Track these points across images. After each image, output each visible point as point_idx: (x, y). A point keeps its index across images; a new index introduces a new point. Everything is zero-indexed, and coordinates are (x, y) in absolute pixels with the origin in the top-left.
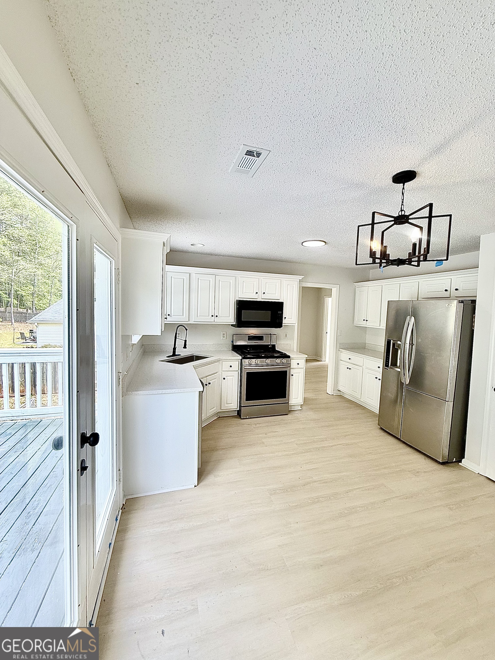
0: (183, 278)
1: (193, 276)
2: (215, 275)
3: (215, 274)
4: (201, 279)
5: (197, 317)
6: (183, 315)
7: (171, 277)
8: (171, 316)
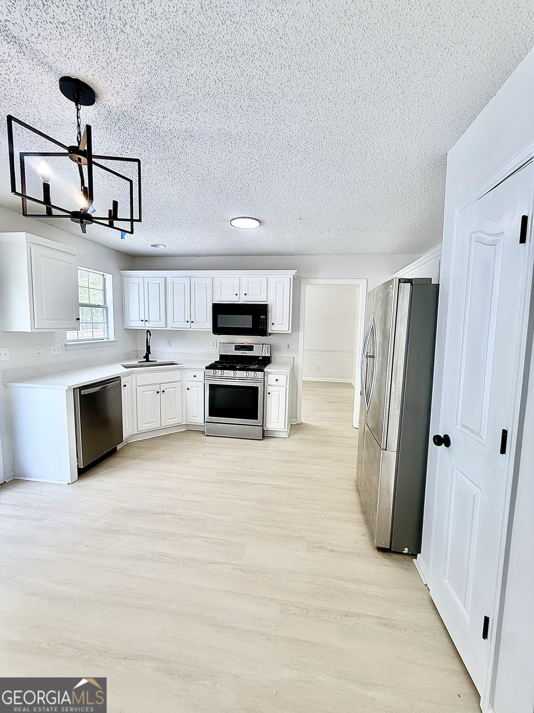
0: (159, 282)
1: (169, 280)
2: (189, 278)
3: (189, 276)
4: (176, 282)
5: (174, 322)
6: (160, 321)
7: (148, 283)
8: (149, 322)
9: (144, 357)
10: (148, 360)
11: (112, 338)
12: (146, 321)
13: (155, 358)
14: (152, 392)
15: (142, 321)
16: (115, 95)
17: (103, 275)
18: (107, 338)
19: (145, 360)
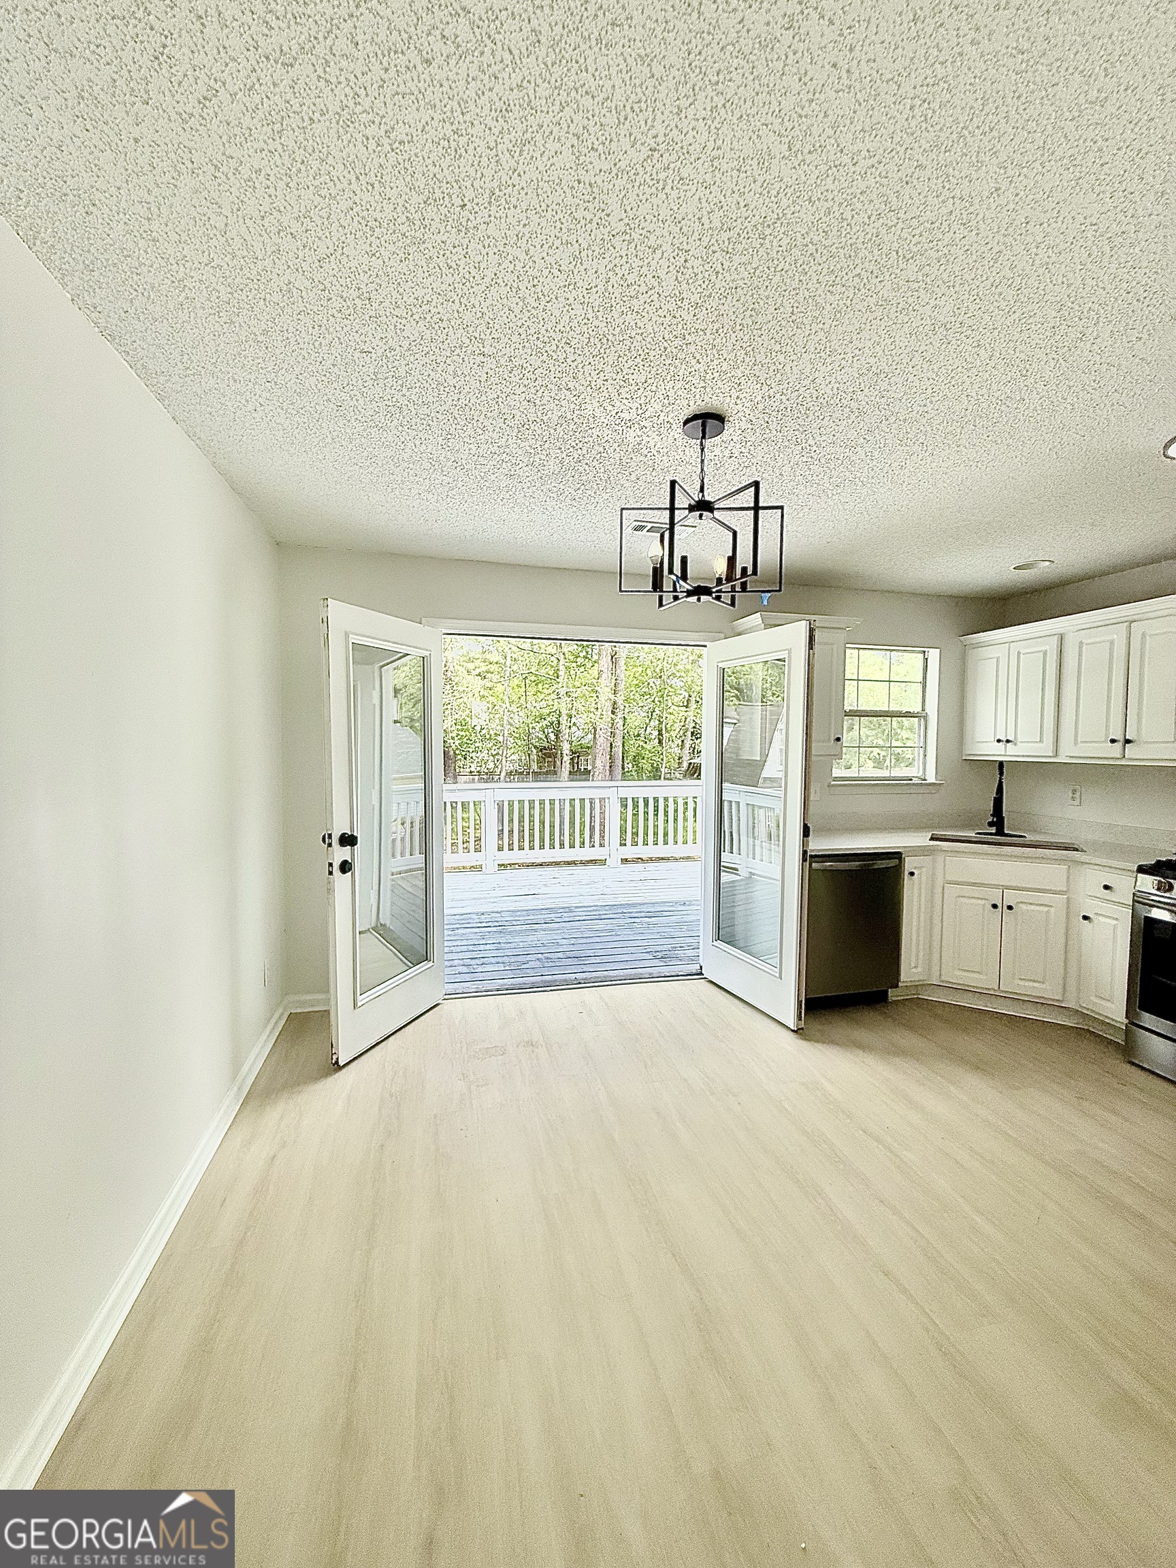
0: (1044, 648)
1: (1070, 638)
2: (1126, 624)
3: (1127, 618)
4: (1088, 642)
5: (1076, 743)
6: (1041, 741)
7: (1019, 653)
8: (1015, 744)
9: (991, 824)
10: (1000, 832)
11: (931, 778)
12: (1008, 741)
13: (1020, 830)
14: (982, 902)
15: (999, 741)
16: (738, 402)
17: (924, 652)
18: (923, 777)
19: (993, 830)
